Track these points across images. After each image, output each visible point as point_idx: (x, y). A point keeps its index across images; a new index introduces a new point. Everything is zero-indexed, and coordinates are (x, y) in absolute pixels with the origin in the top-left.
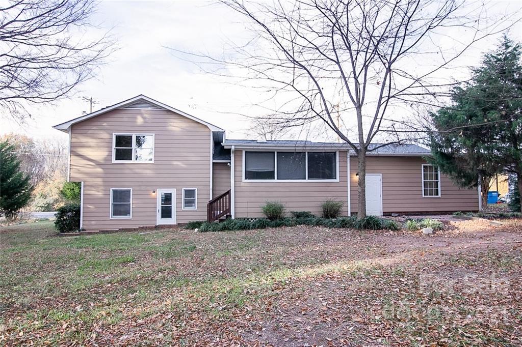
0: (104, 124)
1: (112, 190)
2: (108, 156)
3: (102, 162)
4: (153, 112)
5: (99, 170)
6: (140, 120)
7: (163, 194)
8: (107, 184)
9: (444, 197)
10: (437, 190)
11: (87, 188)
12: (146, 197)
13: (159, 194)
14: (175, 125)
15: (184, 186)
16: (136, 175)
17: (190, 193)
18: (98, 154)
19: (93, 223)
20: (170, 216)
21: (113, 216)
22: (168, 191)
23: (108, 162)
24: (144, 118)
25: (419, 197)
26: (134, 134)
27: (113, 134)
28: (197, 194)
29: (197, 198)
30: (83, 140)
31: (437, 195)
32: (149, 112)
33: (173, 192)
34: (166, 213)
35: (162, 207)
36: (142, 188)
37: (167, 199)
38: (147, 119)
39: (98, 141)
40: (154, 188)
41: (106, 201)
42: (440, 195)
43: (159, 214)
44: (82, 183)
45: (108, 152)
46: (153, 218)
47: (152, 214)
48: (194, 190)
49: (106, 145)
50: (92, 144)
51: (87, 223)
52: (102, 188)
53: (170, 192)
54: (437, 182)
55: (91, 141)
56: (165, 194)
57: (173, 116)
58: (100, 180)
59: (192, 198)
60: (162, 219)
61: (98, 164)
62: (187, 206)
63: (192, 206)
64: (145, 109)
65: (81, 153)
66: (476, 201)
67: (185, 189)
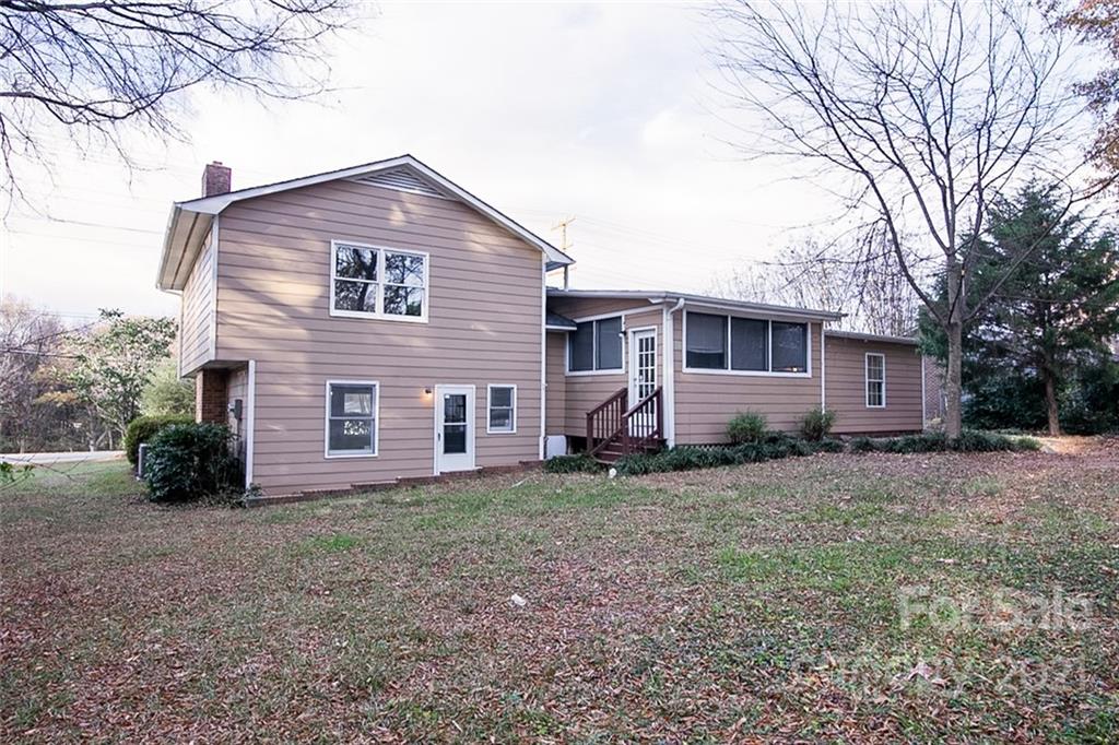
0: (311, 214)
1: (331, 384)
2: (321, 297)
3: (307, 311)
4: (425, 201)
5: (300, 332)
6: (397, 217)
7: (448, 397)
8: (317, 369)
9: (891, 407)
10: (880, 397)
11: (268, 378)
12: (411, 403)
13: (438, 396)
14: (472, 237)
15: (492, 380)
16: (388, 350)
17: (502, 396)
18: (298, 291)
19: (284, 469)
20: (462, 449)
21: (332, 452)
22: (457, 390)
23: (321, 314)
24: (406, 212)
25: (861, 408)
26: (382, 248)
27: (333, 242)
28: (518, 398)
29: (518, 408)
30: (257, 248)
31: (880, 404)
32: (417, 200)
33: (469, 391)
34: (455, 442)
35: (445, 427)
36: (402, 382)
37: (456, 407)
38: (414, 216)
39: (295, 256)
40: (428, 382)
41: (316, 413)
42: (884, 406)
43: (439, 445)
44: (252, 364)
45: (319, 288)
46: (425, 454)
47: (425, 444)
48: (510, 390)
49: (314, 267)
50: (279, 264)
51: (266, 470)
52: (306, 379)
53: (463, 393)
54: (880, 384)
55: (279, 255)
56: (451, 396)
57: (467, 217)
58: (300, 357)
59: (505, 407)
60: (447, 455)
61: (294, 315)
62: (496, 425)
63: (503, 425)
64: (410, 192)
65: (248, 284)
66: (918, 414)
67: (493, 385)
